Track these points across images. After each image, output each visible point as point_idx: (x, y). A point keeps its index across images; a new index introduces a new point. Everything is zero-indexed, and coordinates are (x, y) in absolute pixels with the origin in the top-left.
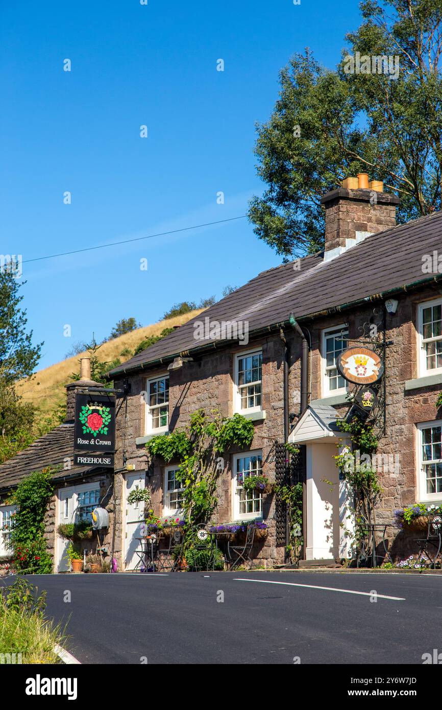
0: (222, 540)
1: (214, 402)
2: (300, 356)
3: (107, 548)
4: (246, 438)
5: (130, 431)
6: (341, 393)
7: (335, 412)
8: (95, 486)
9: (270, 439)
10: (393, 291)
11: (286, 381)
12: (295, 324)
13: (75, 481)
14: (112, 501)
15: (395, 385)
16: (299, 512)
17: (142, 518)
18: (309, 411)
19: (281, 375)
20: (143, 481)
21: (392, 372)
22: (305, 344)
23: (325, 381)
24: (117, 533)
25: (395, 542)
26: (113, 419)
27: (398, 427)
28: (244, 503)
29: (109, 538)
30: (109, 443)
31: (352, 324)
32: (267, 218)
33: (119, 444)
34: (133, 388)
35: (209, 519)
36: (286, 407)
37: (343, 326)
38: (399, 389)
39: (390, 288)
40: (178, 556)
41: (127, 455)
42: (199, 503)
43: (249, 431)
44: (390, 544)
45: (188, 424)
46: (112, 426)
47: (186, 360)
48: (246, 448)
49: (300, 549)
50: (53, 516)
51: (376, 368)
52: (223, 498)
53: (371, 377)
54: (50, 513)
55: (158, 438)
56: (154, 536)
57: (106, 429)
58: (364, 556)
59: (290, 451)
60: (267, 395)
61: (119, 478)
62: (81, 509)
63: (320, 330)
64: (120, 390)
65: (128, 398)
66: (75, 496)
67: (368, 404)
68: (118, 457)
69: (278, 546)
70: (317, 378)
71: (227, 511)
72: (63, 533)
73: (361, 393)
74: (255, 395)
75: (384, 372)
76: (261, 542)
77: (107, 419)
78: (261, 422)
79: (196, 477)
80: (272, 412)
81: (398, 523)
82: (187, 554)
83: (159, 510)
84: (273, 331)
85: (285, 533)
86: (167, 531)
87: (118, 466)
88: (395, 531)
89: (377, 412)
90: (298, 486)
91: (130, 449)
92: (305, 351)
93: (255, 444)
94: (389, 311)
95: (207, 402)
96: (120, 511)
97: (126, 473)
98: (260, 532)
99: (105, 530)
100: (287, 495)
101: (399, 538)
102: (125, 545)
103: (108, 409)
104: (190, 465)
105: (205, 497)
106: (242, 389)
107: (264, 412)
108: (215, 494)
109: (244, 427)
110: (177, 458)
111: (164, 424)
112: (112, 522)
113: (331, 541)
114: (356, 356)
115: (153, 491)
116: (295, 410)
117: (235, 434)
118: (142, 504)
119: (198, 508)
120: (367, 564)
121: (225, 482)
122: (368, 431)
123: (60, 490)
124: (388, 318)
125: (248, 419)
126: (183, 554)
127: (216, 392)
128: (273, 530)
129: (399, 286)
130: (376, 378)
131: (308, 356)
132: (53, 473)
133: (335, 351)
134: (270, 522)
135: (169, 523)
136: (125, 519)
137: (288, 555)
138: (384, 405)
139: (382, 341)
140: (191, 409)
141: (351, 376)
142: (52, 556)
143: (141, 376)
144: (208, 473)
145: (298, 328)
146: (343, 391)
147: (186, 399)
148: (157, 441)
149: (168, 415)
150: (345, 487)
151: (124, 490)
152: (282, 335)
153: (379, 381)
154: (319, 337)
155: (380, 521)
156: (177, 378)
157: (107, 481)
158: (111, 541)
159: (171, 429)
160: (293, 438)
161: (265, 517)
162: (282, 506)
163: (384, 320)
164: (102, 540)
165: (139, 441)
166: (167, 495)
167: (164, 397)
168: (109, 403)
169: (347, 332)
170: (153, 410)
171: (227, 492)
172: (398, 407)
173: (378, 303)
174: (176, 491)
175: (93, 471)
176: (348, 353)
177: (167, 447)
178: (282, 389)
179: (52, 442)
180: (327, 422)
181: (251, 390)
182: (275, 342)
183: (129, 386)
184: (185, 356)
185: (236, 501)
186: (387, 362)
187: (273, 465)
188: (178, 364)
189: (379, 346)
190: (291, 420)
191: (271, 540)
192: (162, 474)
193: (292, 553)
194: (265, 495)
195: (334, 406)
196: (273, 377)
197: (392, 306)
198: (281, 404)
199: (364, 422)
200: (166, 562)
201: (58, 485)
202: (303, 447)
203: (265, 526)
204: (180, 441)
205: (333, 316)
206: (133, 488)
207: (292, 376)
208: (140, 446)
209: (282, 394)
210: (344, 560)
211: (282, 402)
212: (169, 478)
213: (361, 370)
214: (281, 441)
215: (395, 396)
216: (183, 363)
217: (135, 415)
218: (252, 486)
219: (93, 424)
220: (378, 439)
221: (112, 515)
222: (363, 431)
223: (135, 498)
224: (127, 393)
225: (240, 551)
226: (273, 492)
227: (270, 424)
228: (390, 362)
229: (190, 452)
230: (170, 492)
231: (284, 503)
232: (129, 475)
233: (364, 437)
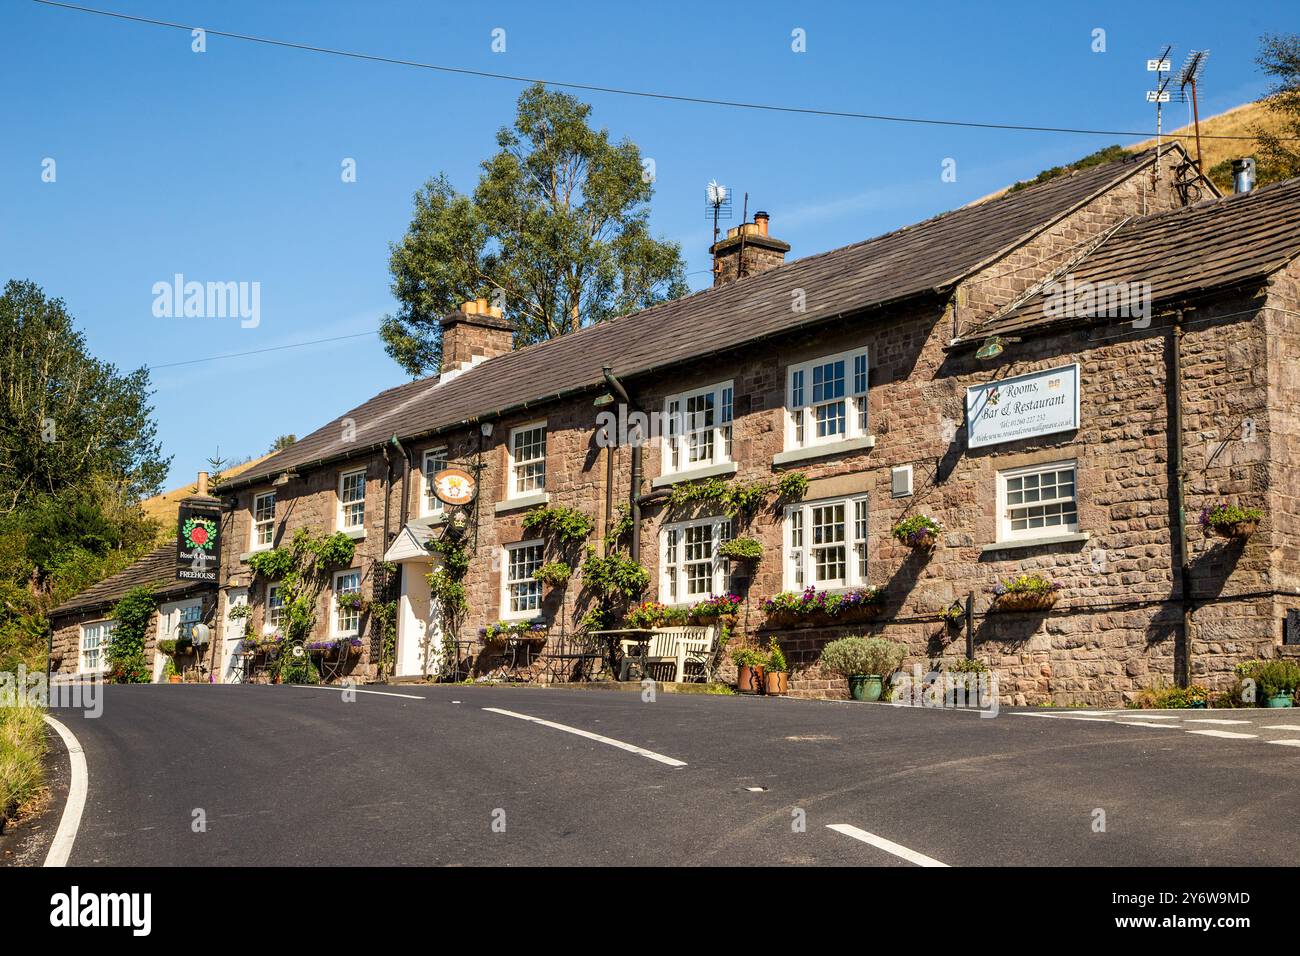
0: (317, 657)
1: (318, 519)
2: (401, 475)
3: (206, 665)
4: (346, 556)
5: (235, 546)
6: (438, 513)
7: (431, 532)
8: (198, 601)
9: (369, 557)
10: (488, 415)
11: (388, 500)
12: (397, 443)
13: (178, 596)
14: (214, 618)
15: (487, 507)
16: (393, 630)
17: (243, 635)
18: (405, 530)
19: (383, 494)
20: (246, 597)
21: (485, 494)
22: (407, 464)
23: (424, 500)
24: (217, 649)
25: (478, 658)
26: (218, 533)
27: (488, 547)
28: (343, 621)
29: (208, 655)
30: (214, 558)
31: (451, 446)
32: (397, 338)
33: (224, 560)
34: (241, 503)
35: (308, 636)
36: (387, 526)
37: (442, 448)
38: (490, 511)
39: (485, 413)
40: (274, 674)
41: (231, 571)
42: (298, 620)
43: (349, 548)
44: (474, 660)
45: (291, 541)
46: (218, 541)
47: (292, 476)
48: (347, 566)
49: (391, 665)
50: (155, 631)
51: (470, 490)
52: (322, 615)
53: (465, 498)
54: (151, 628)
55: (262, 554)
56: (252, 652)
57: (211, 544)
58: (450, 672)
59: (388, 569)
60: (369, 513)
61: (222, 593)
62: (181, 625)
63: (422, 451)
64: (226, 505)
65: (236, 512)
66: (178, 612)
67: (461, 525)
68: (223, 571)
69: (371, 663)
70: (416, 498)
71: (324, 628)
72: (163, 648)
73: (453, 514)
74: (358, 513)
75: (478, 495)
76: (355, 659)
77: (212, 534)
78: (362, 540)
79: (297, 594)
80: (373, 531)
81: (481, 639)
82: (284, 670)
83: (259, 626)
84: (378, 450)
85: (378, 650)
86: (265, 647)
87: (222, 581)
88: (479, 648)
89: (468, 533)
90: (392, 604)
91: (234, 565)
92: (407, 471)
93: (355, 563)
94: (484, 434)
95: (311, 519)
96: (221, 627)
97: (230, 590)
98: (354, 649)
99: (205, 646)
100: (382, 612)
101: (483, 654)
102: (225, 661)
103: (214, 524)
104: (292, 582)
105: (304, 614)
106: (347, 507)
107: (365, 530)
108: (314, 611)
109: (345, 545)
110: (279, 574)
111: (269, 540)
112: (213, 639)
113: (423, 658)
114: (450, 477)
115: (255, 606)
116: (392, 529)
117: (336, 551)
118: (244, 621)
119: (297, 625)
120: (450, 679)
121: (324, 600)
122: (459, 550)
123: (162, 606)
124: (484, 441)
125: (349, 537)
126: (279, 671)
127: (321, 510)
128: (367, 648)
129: (493, 410)
130: (470, 500)
131: (409, 476)
132: (157, 588)
133: (433, 471)
134: (366, 640)
135: (268, 640)
136: (226, 635)
137: (380, 671)
138: (476, 525)
139: (477, 464)
140: (295, 527)
141: (444, 496)
142: (151, 672)
143: (248, 491)
144: (308, 591)
145: (400, 448)
146: (441, 511)
147: (291, 516)
148: (261, 557)
149: (274, 531)
150: (436, 605)
151: (227, 605)
152: (385, 454)
153: (472, 503)
154: (420, 458)
155: (466, 638)
156: (284, 493)
157: (210, 597)
158: (210, 657)
159: (276, 546)
160: (391, 556)
161: (361, 634)
162: (377, 623)
163: (480, 443)
164: (202, 657)
165: (243, 557)
166: (269, 612)
167: (270, 513)
168: (214, 517)
169: (446, 454)
170: (259, 526)
171: (326, 609)
172: (488, 527)
173: (475, 426)
174: (277, 608)
175: (196, 586)
176: (442, 473)
177: (269, 563)
178: (383, 508)
179: (162, 557)
180: (423, 542)
181: (354, 508)
182: (379, 461)
183: (237, 501)
184: (291, 472)
185: (335, 618)
186: (481, 484)
187: (371, 583)
188: (284, 480)
189: (474, 468)
190: (390, 537)
191: (365, 657)
192: (265, 590)
193: (384, 669)
194: (362, 612)
195: (430, 526)
196: (375, 495)
197: (488, 430)
198: (382, 523)
199: (456, 541)
200: (264, 678)
201: (161, 600)
202: (399, 565)
203: (360, 644)
204: (282, 556)
205: (433, 437)
206: (236, 604)
207: (393, 496)
208: (244, 562)
209: (383, 513)
210: (430, 676)
211: (383, 521)
212: (272, 595)
213: (455, 491)
214: (379, 560)
215: (486, 518)
216: (289, 479)
217: (240, 531)
218: (347, 603)
219: (197, 538)
220: (470, 558)
221: (213, 631)
222: (455, 551)
223: (237, 614)
224: (234, 507)
225: (332, 667)
226: (369, 610)
227: (370, 542)
228: (483, 484)
229: (292, 568)
230: (272, 609)
231: (378, 620)
232: (232, 591)
233: (455, 556)
